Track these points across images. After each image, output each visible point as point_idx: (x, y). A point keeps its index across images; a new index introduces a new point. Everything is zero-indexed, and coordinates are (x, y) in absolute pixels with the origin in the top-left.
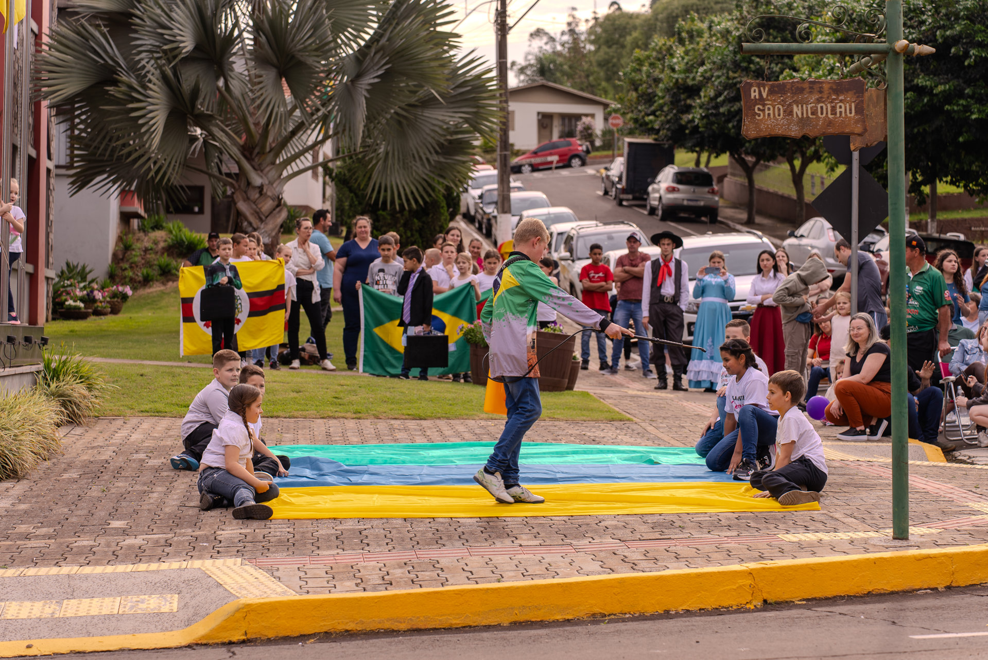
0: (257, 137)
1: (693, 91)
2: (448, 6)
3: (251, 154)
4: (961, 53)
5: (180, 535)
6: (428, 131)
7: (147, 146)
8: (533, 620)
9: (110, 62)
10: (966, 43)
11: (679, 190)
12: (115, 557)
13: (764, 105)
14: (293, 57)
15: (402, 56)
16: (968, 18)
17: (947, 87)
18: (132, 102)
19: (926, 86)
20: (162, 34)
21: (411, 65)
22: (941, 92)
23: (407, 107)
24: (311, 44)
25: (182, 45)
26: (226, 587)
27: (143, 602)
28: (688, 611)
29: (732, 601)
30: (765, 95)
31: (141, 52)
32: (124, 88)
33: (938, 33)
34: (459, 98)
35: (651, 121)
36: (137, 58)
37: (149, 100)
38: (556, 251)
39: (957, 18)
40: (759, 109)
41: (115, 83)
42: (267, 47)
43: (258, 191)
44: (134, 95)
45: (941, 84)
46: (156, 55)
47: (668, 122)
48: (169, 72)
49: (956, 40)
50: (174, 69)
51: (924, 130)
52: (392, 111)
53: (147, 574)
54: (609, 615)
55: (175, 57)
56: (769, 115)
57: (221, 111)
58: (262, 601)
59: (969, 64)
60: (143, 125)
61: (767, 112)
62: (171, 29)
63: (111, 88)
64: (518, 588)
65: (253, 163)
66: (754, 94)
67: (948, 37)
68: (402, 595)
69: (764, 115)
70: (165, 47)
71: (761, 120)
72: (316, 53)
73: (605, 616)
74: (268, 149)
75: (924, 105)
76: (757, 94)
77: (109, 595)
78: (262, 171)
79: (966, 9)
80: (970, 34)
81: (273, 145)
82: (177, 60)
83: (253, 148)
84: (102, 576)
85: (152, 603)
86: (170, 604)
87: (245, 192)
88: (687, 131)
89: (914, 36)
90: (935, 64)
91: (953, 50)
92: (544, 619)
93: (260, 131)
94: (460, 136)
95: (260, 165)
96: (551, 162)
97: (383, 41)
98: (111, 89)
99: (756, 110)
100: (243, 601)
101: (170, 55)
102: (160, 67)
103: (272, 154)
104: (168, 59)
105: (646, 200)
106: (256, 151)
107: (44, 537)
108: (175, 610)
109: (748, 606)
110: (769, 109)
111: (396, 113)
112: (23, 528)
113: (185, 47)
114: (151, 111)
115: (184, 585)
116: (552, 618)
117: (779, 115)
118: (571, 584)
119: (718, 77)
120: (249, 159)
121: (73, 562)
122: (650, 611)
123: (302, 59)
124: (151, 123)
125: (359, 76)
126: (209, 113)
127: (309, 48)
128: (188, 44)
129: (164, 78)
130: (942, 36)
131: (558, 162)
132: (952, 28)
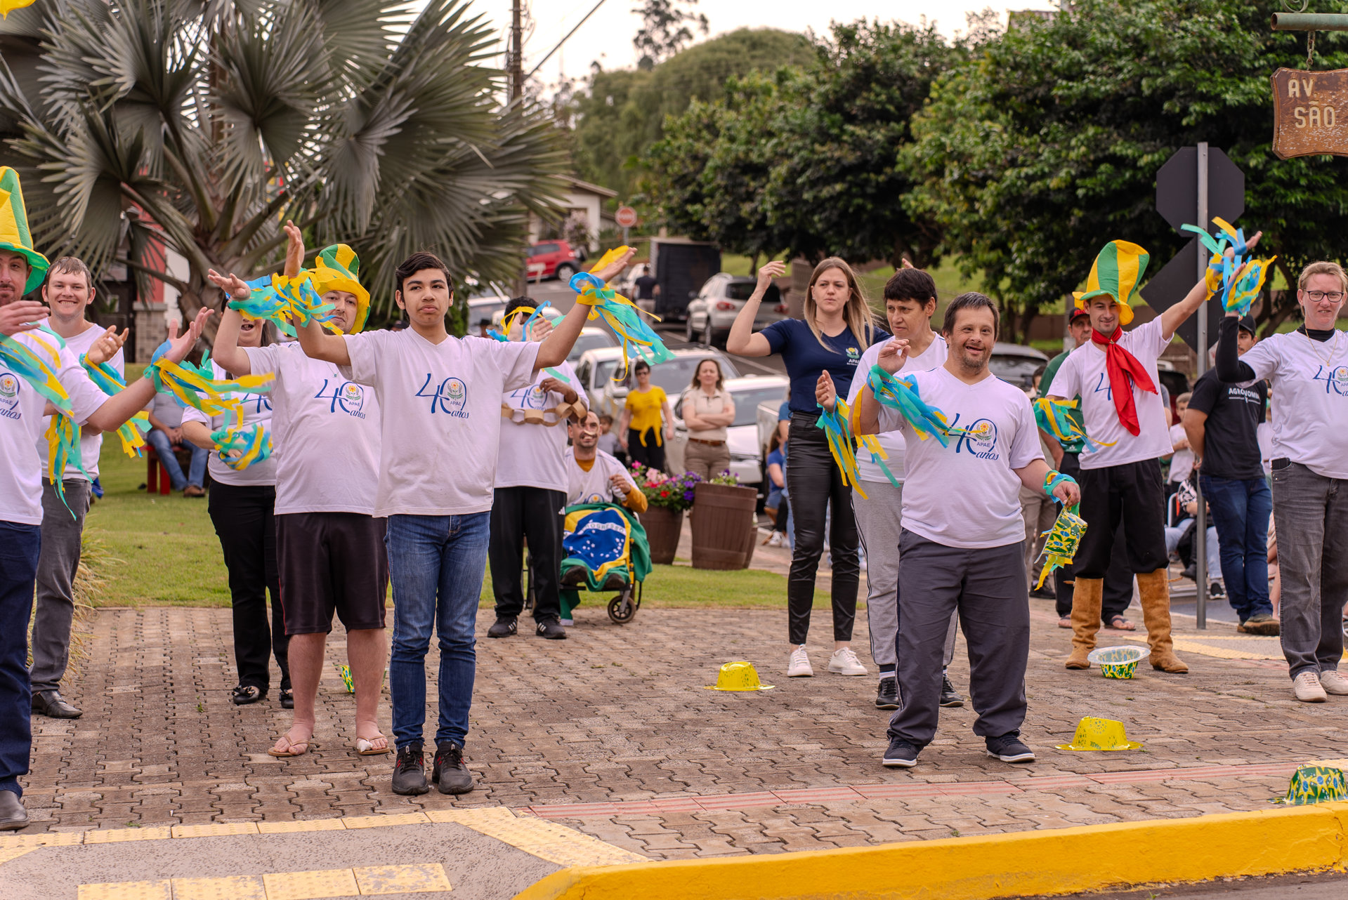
0: (216, 218)
1: (759, 171)
2: (490, 31)
3: (207, 241)
4: (1177, 110)
5: (376, 773)
6: (464, 209)
7: (65, 225)
8: (1023, 894)
9: (9, 105)
10: (1181, 97)
11: (734, 308)
12: (297, 807)
13: (1307, 107)
14: (275, 99)
15: (431, 98)
16: (1186, 61)
17: (1156, 156)
18: (43, 161)
19: (1127, 156)
20: (90, 66)
21: (445, 110)
22: (1147, 164)
23: (434, 174)
24: (302, 81)
25: (118, 80)
26: (527, 850)
27: (390, 875)
28: (1250, 877)
29: (1312, 862)
30: (1308, 92)
31: (56, 90)
32: (33, 142)
33: (1144, 82)
34: (507, 162)
35: (696, 212)
36: (50, 99)
37: (71, 159)
38: (598, 386)
39: (1171, 61)
40: (1300, 113)
41: (20, 133)
42: (240, 84)
43: (216, 293)
44: (49, 151)
45: (1148, 153)
46: (81, 95)
47: (721, 213)
48: (100, 120)
49: (1169, 92)
50: (107, 115)
51: (1123, 216)
52: (412, 178)
53: (375, 833)
54: (1136, 885)
55: (107, 98)
56: (1315, 121)
57: (166, 177)
58: (608, 870)
59: (1188, 124)
60: (61, 195)
61: (1312, 118)
62: (103, 58)
63: (16, 141)
64: (997, 845)
65: (211, 254)
66: (1293, 90)
67: (1157, 88)
68: (822, 858)
69: (1308, 123)
70: (95, 83)
71: (1303, 130)
72: (310, 95)
73: (1130, 887)
74: (231, 235)
75: (1125, 182)
76: (1297, 89)
77: (334, 866)
78: (222, 265)
79: (1185, 48)
80: (1190, 84)
81: (239, 229)
82: (111, 102)
83: (210, 233)
84: (306, 837)
85: (406, 877)
86: (438, 879)
87: (199, 296)
88: (750, 227)
89: (1108, 87)
90: (1137, 126)
91: (1166, 106)
92: (1040, 892)
93: (221, 209)
94: (503, 218)
95: (219, 256)
96: (535, 273)
97: (405, 76)
98: (15, 143)
99: (1296, 115)
100: (575, 872)
101: (102, 95)
102: (84, 112)
103: (236, 242)
104: (98, 101)
105: (684, 322)
106: (214, 236)
107: (161, 778)
108: (449, 888)
109: (1336, 868)
110: (1315, 113)
111: (416, 181)
112: (115, 766)
113: (123, 83)
114: (73, 176)
115: (445, 848)
116: (1052, 891)
117: (1330, 123)
118: (1076, 837)
119: (799, 149)
120: (205, 248)
121: (238, 816)
122: (1194, 878)
123: (290, 103)
124: (72, 192)
125: (367, 128)
126: (153, 179)
127: (300, 87)
128: (126, 81)
129: (92, 127)
130: (1150, 86)
131: (544, 272)
132: (1164, 74)
